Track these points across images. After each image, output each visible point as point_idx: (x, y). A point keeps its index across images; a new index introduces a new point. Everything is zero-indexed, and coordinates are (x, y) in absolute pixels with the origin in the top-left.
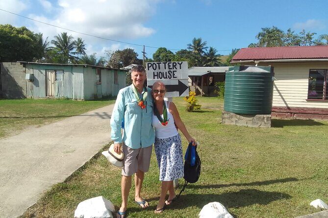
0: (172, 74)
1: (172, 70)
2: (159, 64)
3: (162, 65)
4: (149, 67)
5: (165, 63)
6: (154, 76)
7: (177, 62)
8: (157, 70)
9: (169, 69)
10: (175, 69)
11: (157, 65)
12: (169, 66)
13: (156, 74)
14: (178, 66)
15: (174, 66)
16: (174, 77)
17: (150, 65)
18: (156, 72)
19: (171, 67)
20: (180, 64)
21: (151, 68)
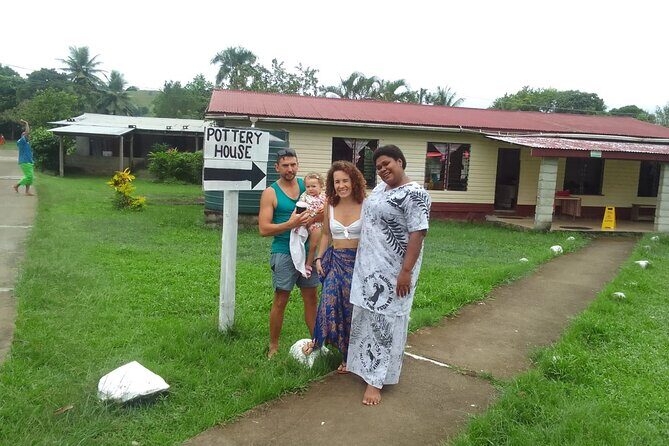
0: (244, 152)
1: (245, 145)
2: (226, 131)
3: (230, 134)
4: (209, 135)
5: (235, 132)
6: (216, 151)
7: (253, 132)
8: (222, 142)
9: (241, 141)
10: (249, 144)
11: (223, 133)
12: (241, 137)
13: (219, 149)
14: (254, 139)
15: (249, 138)
16: (246, 157)
17: (211, 132)
18: (219, 144)
19: (244, 139)
20: (258, 136)
21: (212, 138)
